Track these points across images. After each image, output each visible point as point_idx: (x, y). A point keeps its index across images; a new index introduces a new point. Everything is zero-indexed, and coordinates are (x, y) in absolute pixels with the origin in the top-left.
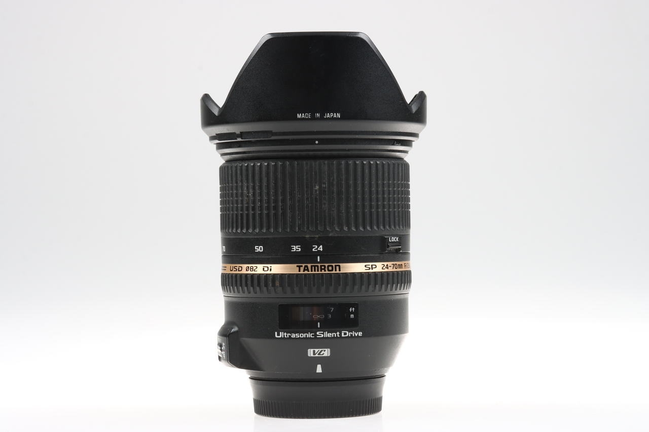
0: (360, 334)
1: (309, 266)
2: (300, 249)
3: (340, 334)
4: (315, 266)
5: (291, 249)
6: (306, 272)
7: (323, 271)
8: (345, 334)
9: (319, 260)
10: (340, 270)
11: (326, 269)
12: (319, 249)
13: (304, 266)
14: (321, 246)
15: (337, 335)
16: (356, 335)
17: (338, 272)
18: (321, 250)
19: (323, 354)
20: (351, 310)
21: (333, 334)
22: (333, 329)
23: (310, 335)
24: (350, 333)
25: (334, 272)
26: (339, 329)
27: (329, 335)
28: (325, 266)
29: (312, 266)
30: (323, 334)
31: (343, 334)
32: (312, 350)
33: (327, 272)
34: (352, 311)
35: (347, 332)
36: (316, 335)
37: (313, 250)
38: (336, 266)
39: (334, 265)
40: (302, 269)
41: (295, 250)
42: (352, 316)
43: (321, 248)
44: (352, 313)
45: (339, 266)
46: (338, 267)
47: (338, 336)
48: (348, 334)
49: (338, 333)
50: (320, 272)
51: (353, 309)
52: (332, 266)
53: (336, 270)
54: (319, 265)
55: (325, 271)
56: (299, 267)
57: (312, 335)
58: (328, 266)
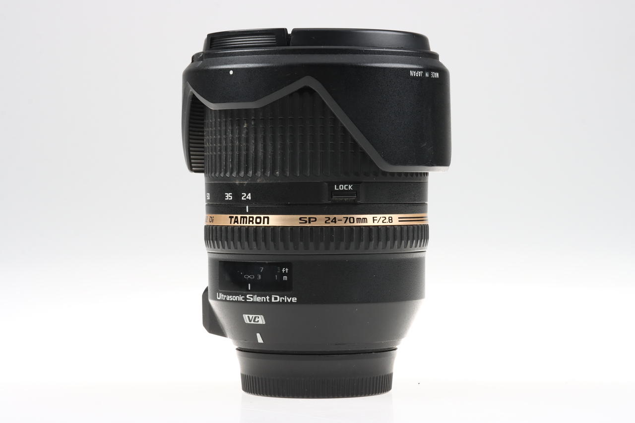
0: (294, 300)
1: (239, 216)
2: (231, 197)
3: (270, 299)
4: (244, 217)
5: (224, 196)
6: (236, 224)
7: (251, 223)
8: (276, 299)
9: (247, 211)
10: (268, 223)
11: (254, 221)
12: (247, 198)
13: (234, 217)
14: (249, 194)
15: (266, 299)
16: (289, 301)
17: (266, 224)
18: (250, 198)
19: (258, 321)
20: (283, 271)
21: (262, 298)
22: (263, 293)
23: (241, 298)
24: (281, 298)
25: (262, 224)
26: (269, 293)
27: (258, 299)
28: (253, 218)
29: (241, 217)
30: (252, 297)
31: (273, 298)
32: (247, 316)
33: (255, 224)
34: (285, 272)
35: (278, 297)
36: (245, 299)
37: (243, 199)
38: (264, 218)
39: (262, 216)
40: (233, 220)
41: (227, 199)
42: (285, 278)
43: (249, 197)
44: (285, 274)
45: (268, 218)
46: (266, 219)
47: (268, 301)
48: (279, 299)
49: (268, 298)
50: (248, 225)
51: (287, 270)
52: (260, 218)
53: (264, 223)
54: (248, 216)
55: (253, 223)
56: (231, 218)
57: (243, 299)
58: (257, 218)
